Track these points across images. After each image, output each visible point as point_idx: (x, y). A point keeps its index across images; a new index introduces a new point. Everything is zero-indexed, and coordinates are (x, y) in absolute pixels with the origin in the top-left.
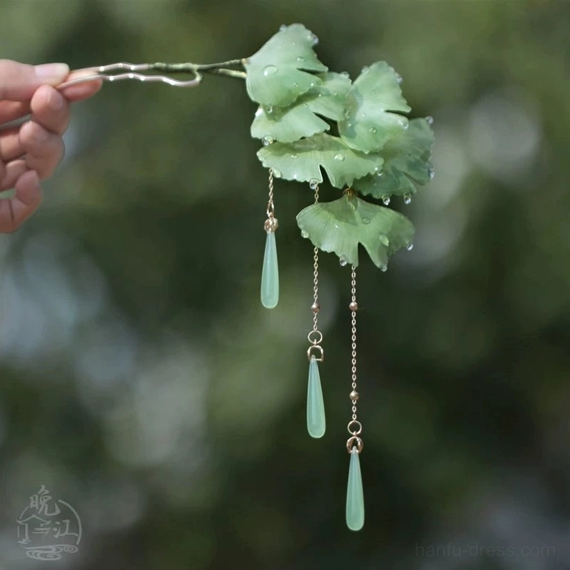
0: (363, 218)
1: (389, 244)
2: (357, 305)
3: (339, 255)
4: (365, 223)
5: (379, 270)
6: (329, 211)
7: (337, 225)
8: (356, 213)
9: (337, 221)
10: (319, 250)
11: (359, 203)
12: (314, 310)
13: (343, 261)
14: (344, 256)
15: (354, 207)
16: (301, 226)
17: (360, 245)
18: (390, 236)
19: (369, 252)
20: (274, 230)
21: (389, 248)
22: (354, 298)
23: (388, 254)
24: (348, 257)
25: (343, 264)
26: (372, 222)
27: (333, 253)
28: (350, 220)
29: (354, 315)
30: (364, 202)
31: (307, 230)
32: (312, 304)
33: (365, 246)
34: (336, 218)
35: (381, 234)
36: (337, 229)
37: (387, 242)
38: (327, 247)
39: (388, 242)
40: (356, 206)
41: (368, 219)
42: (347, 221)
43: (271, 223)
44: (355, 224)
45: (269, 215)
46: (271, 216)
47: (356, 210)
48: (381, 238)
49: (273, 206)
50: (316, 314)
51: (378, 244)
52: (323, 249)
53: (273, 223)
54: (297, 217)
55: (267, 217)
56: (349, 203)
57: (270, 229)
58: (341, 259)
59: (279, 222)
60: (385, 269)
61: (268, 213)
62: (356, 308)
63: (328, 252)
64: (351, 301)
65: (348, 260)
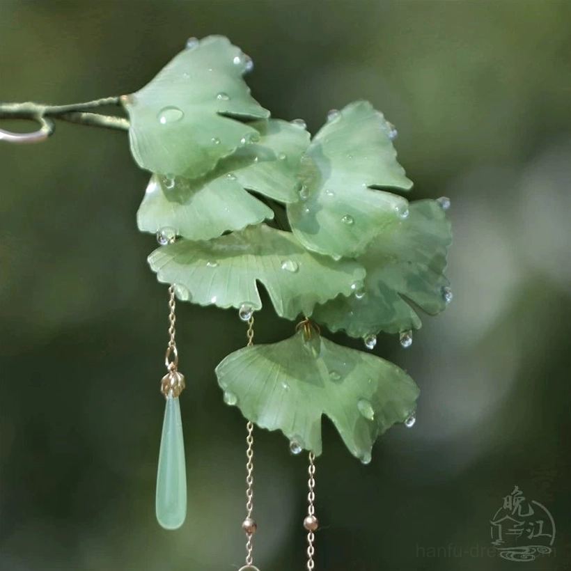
0: (330, 373)
1: (375, 416)
2: (316, 522)
3: (289, 435)
4: (334, 381)
5: (357, 461)
6: (272, 359)
7: (285, 385)
8: (320, 362)
9: (285, 376)
10: (256, 427)
11: (322, 345)
12: (246, 529)
13: (295, 446)
14: (297, 436)
15: (314, 352)
16: (223, 385)
17: (326, 421)
18: (375, 402)
19: (340, 430)
20: (178, 393)
21: (374, 425)
22: (311, 510)
23: (373, 434)
24: (305, 440)
25: (296, 451)
26: (345, 381)
27: (278, 434)
28: (309, 376)
29: (311, 538)
30: (332, 344)
31: (233, 393)
32: (244, 520)
33: (334, 420)
34: (285, 372)
35: (360, 399)
36: (286, 390)
37: (370, 414)
38: (269, 422)
39: (373, 413)
40: (318, 351)
41: (337, 372)
42: (302, 378)
43: (172, 382)
44: (318, 383)
45: (169, 368)
46: (172, 369)
47: (318, 357)
48: (361, 406)
49: (175, 351)
50: (250, 537)
51: (357, 417)
52: (261, 425)
53: (177, 382)
54: (216, 369)
55: (166, 371)
56: (307, 346)
57: (172, 391)
58: (292, 443)
59: (186, 380)
60: (367, 460)
61: (167, 363)
62: (316, 527)
63: (270, 430)
64: (307, 515)
65: (304, 444)
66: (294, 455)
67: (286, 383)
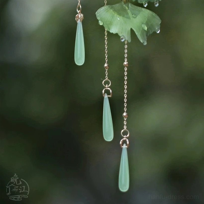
0: (133, 14)
1: (147, 29)
2: (128, 64)
3: (120, 35)
4: (134, 17)
5: (142, 44)
6: (115, 10)
7: (118, 19)
8: (129, 11)
9: (118, 16)
10: (108, 32)
11: (129, 4)
12: (106, 67)
13: (122, 39)
14: (123, 36)
15: (127, 8)
16: (98, 18)
17: (132, 30)
18: (147, 24)
19: (137, 34)
20: (81, 20)
21: (147, 32)
22: (126, 60)
23: (147, 35)
25: (123, 41)
26: (137, 17)
27: (117, 34)
28: (126, 16)
29: (126, 69)
30: (133, 5)
31: (102, 21)
32: (105, 64)
33: (135, 30)
34: (118, 14)
35: (143, 23)
36: (119, 20)
37: (146, 28)
38: (113, 31)
39: (147, 28)
40: (128, 7)
41: (135, 15)
42: (123, 16)
43: (80, 17)
44: (129, 18)
45: (78, 12)
46: (79, 13)
47: (128, 10)
48: (143, 26)
49: (81, 7)
50: (107, 70)
51: (141, 29)
52: (111, 32)
53: (81, 17)
54: (96, 13)
55: (77, 13)
56: (124, 6)
57: (79, 20)
58: (121, 38)
59: (84, 16)
60: (145, 44)
61: (77, 11)
62: (127, 66)
63: (114, 33)
64: (124, 61)
65: (125, 38)
66: (122, 42)
67: (119, 18)
